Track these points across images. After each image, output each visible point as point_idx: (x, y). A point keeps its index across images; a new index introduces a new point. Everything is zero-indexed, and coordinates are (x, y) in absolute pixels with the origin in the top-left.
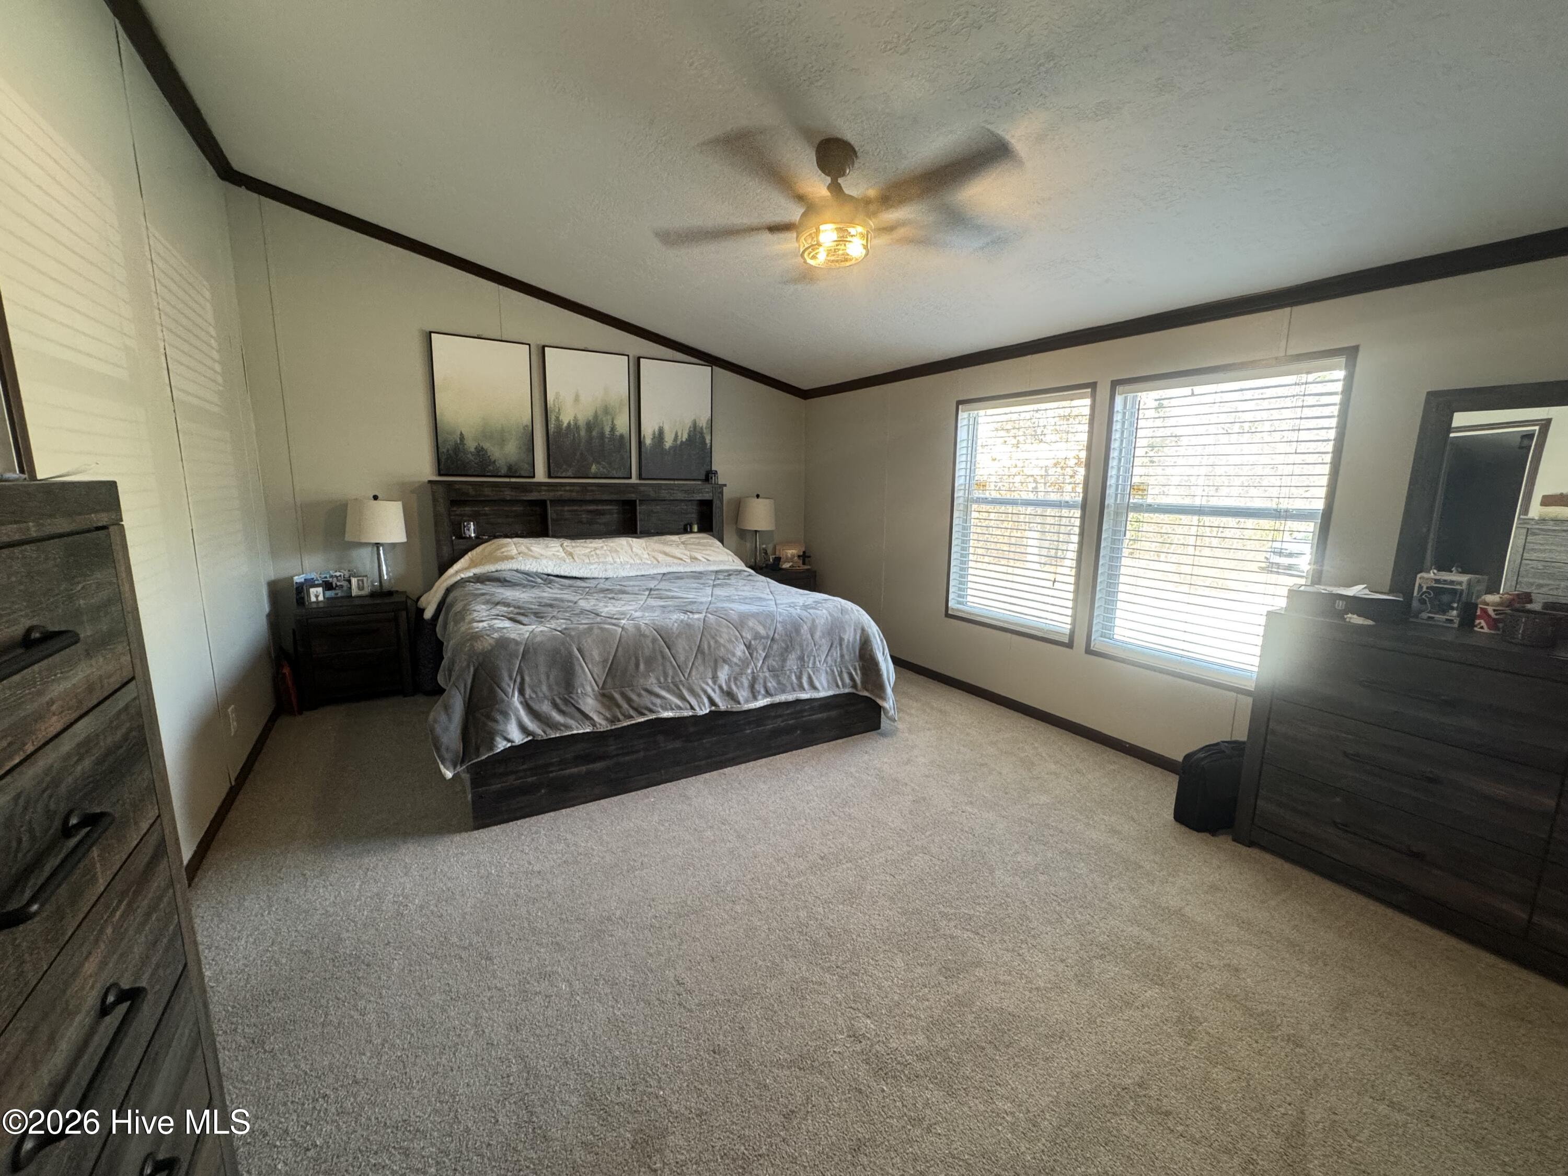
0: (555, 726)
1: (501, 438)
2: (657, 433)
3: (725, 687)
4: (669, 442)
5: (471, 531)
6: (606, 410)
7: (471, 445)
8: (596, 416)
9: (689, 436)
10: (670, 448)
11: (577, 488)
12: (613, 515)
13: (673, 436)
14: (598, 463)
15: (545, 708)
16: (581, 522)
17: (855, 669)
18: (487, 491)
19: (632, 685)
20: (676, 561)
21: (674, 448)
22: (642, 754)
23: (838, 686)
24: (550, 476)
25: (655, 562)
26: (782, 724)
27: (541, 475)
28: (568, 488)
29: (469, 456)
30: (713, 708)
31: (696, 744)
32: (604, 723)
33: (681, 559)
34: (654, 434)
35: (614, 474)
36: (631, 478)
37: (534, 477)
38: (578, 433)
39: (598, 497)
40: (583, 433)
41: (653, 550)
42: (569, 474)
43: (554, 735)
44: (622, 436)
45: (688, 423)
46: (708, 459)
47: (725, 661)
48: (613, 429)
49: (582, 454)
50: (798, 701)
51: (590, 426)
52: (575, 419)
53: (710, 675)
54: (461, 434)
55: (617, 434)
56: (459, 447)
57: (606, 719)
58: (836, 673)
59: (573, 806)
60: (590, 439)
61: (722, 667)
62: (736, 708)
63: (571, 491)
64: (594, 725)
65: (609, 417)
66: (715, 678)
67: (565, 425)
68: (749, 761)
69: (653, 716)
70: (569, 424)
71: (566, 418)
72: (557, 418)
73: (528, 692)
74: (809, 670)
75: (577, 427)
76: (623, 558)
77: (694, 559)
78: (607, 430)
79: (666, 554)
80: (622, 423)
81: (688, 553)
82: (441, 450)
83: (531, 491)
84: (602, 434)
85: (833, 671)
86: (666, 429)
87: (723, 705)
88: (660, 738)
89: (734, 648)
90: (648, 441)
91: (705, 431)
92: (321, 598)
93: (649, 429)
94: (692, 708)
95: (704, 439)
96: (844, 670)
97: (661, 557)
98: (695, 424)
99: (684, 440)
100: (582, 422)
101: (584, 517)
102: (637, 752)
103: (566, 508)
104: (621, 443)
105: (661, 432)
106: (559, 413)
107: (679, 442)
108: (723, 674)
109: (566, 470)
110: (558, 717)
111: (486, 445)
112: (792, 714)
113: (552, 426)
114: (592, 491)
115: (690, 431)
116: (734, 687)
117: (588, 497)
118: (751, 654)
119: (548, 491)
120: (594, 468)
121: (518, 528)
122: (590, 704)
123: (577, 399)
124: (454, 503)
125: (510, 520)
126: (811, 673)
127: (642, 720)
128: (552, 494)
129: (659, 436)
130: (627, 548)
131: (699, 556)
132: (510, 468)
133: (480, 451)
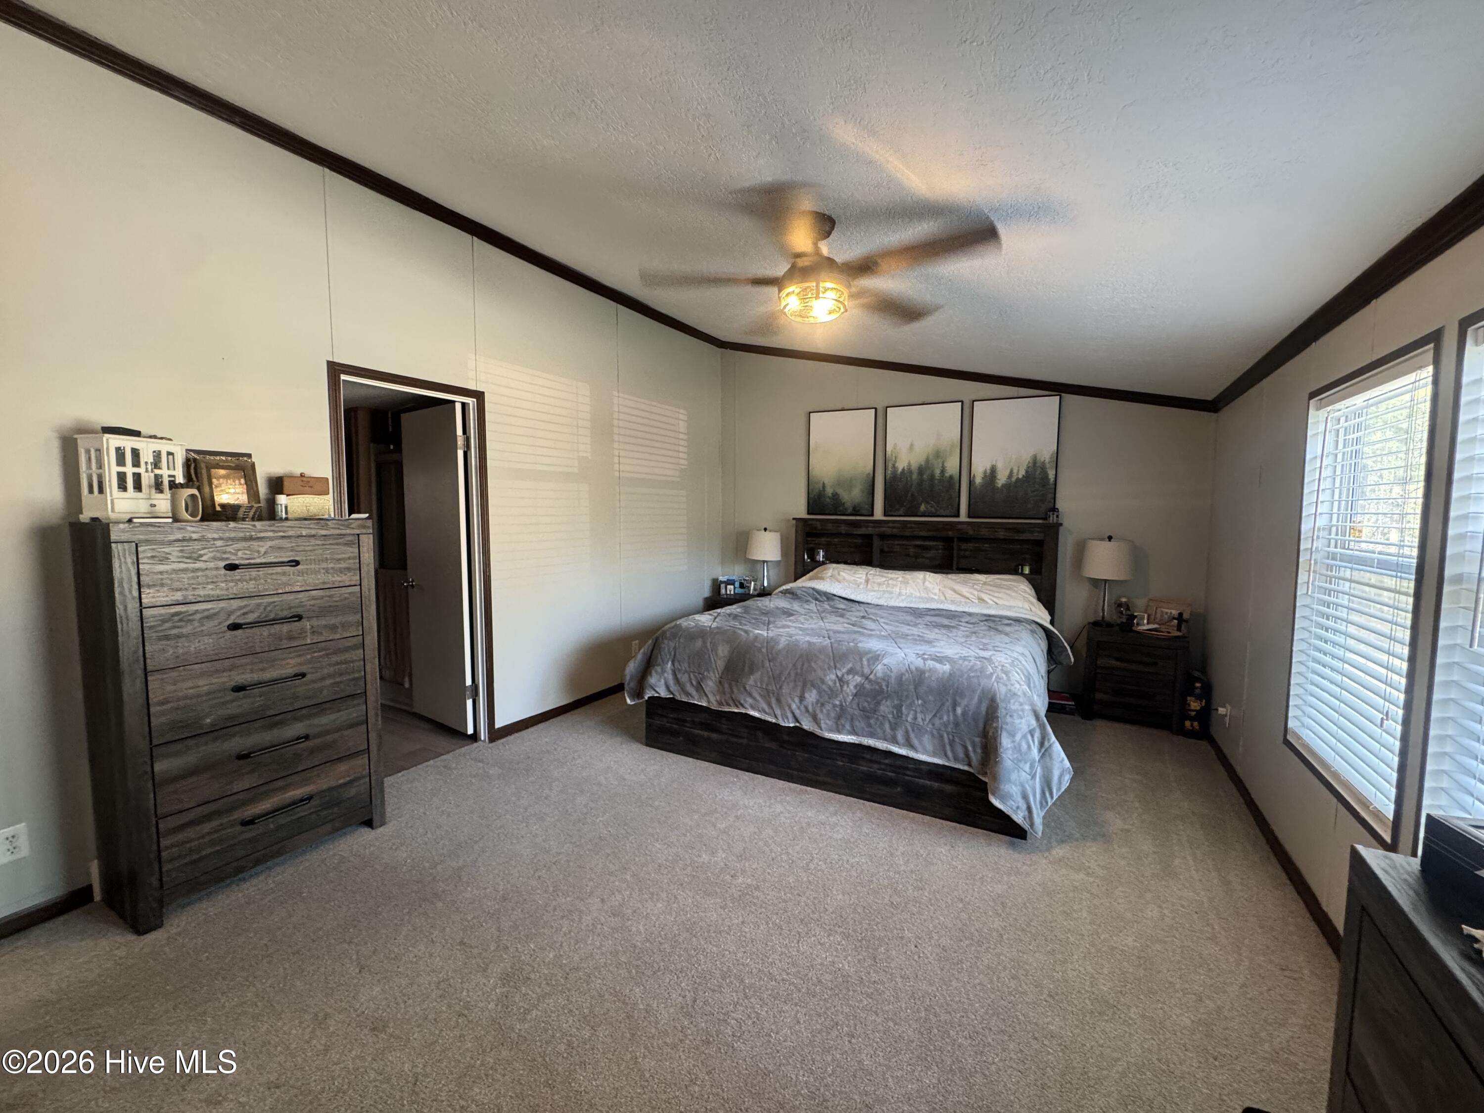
0: (688, 694)
1: (848, 483)
2: (988, 471)
3: (810, 708)
4: (1002, 479)
5: (821, 556)
6: (938, 454)
7: (829, 491)
8: (927, 461)
9: (1027, 472)
10: (1004, 486)
11: (899, 525)
12: (937, 551)
13: (1007, 473)
14: (928, 503)
15: (684, 678)
16: (908, 555)
17: (974, 746)
18: (830, 526)
19: (738, 682)
20: (963, 600)
21: (1007, 486)
22: (745, 741)
23: (946, 755)
24: (885, 515)
25: (943, 598)
26: (880, 772)
27: (879, 514)
28: (891, 525)
29: (828, 500)
30: (798, 724)
31: (789, 752)
32: (715, 703)
33: (968, 598)
34: (985, 472)
35: (942, 512)
36: (958, 516)
37: (872, 515)
38: (911, 477)
39: (917, 533)
40: (915, 476)
41: (945, 587)
42: (901, 512)
43: (685, 699)
44: (951, 477)
45: (1026, 458)
46: (1050, 496)
47: (813, 685)
48: (943, 471)
49: (912, 495)
50: (889, 754)
51: (921, 470)
52: (909, 465)
53: (798, 693)
54: (824, 484)
55: (947, 475)
56: (821, 494)
57: (717, 701)
58: (946, 740)
59: (697, 759)
60: (921, 481)
61: (811, 691)
62: (817, 731)
63: (894, 527)
64: (709, 702)
65: (940, 461)
66: (802, 698)
67: (900, 470)
68: (840, 794)
69: (743, 711)
70: (903, 470)
71: (901, 465)
72: (894, 466)
73: (676, 664)
74: (908, 725)
75: (910, 472)
76: (908, 590)
77: (981, 600)
78: (937, 472)
79: (954, 591)
80: (952, 466)
81: (976, 593)
82: (812, 496)
83: (860, 527)
84: (932, 477)
85: (941, 737)
86: (1000, 466)
87: (807, 725)
88: (760, 734)
89: (825, 676)
90: (978, 480)
91: (1048, 466)
92: (732, 593)
93: (980, 467)
94: (776, 717)
95: (1045, 477)
96: (957, 740)
97: (950, 594)
98: (1035, 460)
99: (1020, 476)
100: (914, 467)
101: (912, 551)
102: (742, 738)
103: (896, 542)
104: (950, 485)
105: (993, 470)
106: (895, 462)
107: (1014, 479)
108: (811, 696)
109: (898, 510)
110: (689, 688)
111: (839, 491)
112: (891, 766)
113: (889, 472)
114: (911, 528)
115: (1028, 467)
116: (818, 711)
117: (908, 533)
118: (841, 686)
119: (874, 527)
120: (923, 508)
121: (857, 558)
122: (710, 685)
123: (911, 447)
124: (808, 535)
125: (852, 550)
126: (910, 729)
127: (736, 711)
128: (877, 530)
129: (992, 474)
130: (920, 582)
131: (985, 597)
132: (854, 508)
133: (835, 496)
